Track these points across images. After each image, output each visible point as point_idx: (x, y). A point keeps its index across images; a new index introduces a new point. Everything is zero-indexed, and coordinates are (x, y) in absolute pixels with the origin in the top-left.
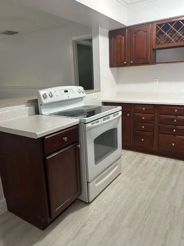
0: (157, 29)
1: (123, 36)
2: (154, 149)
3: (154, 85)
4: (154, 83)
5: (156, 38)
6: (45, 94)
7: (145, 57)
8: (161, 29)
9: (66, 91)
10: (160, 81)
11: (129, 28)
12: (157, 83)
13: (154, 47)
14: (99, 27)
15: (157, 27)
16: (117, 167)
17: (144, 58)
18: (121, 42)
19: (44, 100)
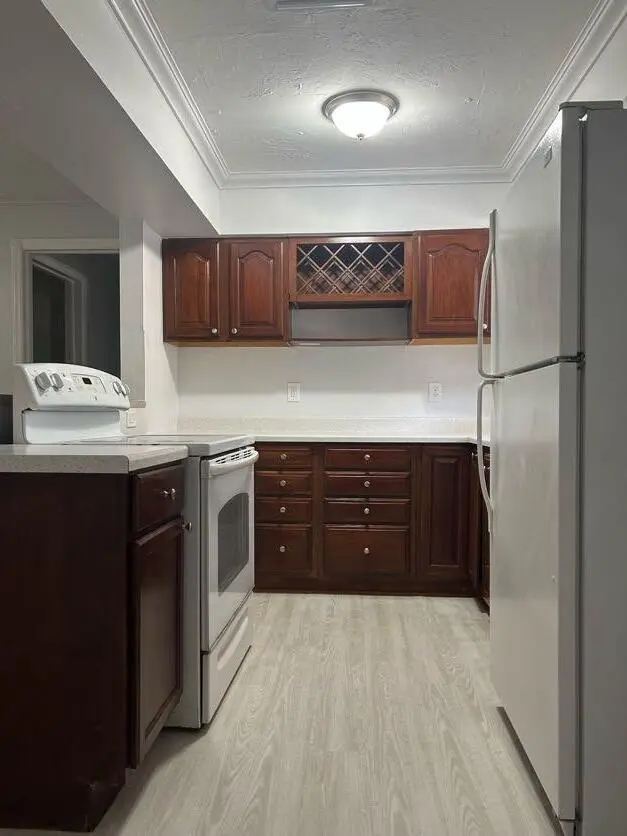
0: (300, 256)
1: (206, 258)
2: (313, 574)
3: (291, 399)
4: (289, 395)
5: (298, 277)
6: (43, 376)
7: (271, 320)
8: (311, 256)
9: (87, 381)
10: (304, 389)
11: (223, 240)
12: (298, 396)
13: (293, 299)
14: (144, 223)
15: (298, 251)
16: (246, 619)
17: (266, 323)
18: (202, 274)
19: (41, 395)
